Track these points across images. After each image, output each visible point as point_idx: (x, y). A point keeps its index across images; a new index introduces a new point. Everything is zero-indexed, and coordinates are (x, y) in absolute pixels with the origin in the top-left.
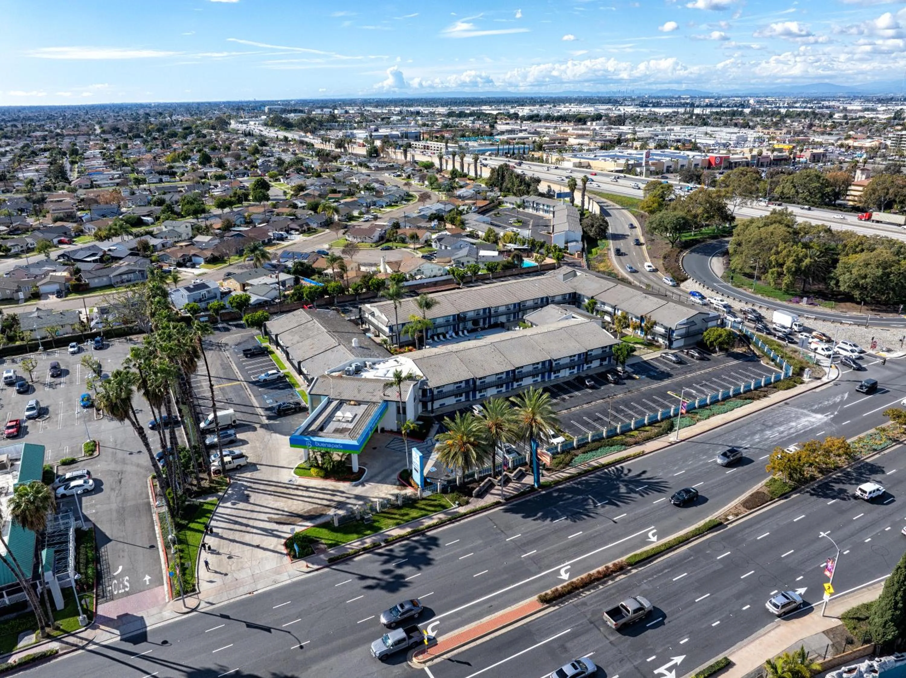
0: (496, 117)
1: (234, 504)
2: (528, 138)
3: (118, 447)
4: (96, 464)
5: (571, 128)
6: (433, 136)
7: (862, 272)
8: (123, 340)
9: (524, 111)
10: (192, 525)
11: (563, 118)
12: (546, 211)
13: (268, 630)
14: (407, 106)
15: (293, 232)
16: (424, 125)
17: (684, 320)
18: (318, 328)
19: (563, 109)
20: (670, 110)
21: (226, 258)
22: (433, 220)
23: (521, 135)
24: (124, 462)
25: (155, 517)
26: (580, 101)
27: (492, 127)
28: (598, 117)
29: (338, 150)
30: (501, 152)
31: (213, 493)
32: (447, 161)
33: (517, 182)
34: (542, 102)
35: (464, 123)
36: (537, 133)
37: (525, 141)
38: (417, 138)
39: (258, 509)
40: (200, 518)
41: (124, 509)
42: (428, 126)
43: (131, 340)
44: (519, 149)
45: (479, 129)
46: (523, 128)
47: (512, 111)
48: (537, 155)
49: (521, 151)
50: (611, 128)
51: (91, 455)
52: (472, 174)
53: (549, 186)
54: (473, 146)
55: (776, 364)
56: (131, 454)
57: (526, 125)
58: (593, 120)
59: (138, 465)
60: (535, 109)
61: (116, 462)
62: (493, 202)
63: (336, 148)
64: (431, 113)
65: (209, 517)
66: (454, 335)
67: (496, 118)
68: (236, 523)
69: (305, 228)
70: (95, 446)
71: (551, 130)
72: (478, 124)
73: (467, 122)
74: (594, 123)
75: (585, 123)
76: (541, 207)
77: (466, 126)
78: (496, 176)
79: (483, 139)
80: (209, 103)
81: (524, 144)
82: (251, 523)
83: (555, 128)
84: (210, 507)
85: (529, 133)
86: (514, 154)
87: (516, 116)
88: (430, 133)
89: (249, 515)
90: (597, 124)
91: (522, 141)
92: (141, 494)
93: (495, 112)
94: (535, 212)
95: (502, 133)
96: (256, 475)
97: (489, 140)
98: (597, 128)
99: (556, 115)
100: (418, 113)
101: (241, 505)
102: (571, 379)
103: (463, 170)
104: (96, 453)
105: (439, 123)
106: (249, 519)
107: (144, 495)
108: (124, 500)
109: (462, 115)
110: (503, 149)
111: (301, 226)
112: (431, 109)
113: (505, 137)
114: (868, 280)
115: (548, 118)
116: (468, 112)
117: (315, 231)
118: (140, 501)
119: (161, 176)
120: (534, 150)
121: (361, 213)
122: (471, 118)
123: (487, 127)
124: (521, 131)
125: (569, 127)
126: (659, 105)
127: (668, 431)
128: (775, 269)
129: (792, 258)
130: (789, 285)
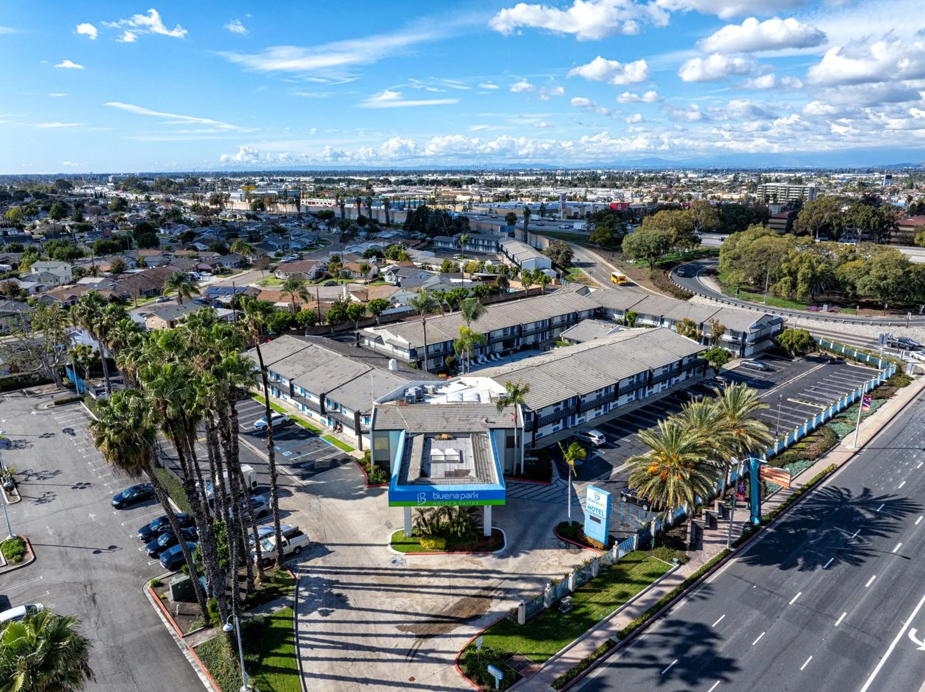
2: (415, 196)
3: (67, 542)
4: (33, 575)
5: (451, 190)
6: (314, 195)
7: (882, 273)
8: (17, 393)
10: (269, 661)
11: (437, 183)
14: (265, 176)
15: (204, 273)
17: (753, 323)
18: (326, 354)
19: (431, 177)
21: (129, 300)
22: (371, 256)
24: (86, 565)
25: (191, 657)
27: (370, 189)
28: (472, 182)
29: (214, 207)
31: (276, 598)
32: (349, 210)
33: (446, 221)
39: (369, 616)
40: (279, 647)
41: (120, 649)
43: (30, 393)
45: (357, 191)
46: (403, 189)
47: (381, 179)
50: (490, 189)
51: (20, 560)
52: (382, 220)
56: (97, 552)
57: (404, 187)
59: (117, 568)
60: (404, 178)
61: (73, 567)
62: (423, 241)
63: (211, 204)
64: (295, 180)
65: (293, 643)
66: (486, 359)
67: (369, 183)
68: (346, 646)
69: (218, 268)
70: (24, 544)
72: (354, 186)
74: (470, 186)
75: (460, 186)
76: (481, 243)
78: (414, 220)
80: (39, 175)
82: (373, 642)
84: (284, 624)
87: (387, 182)
89: (362, 629)
90: (472, 187)
92: (143, 617)
93: (365, 179)
95: (384, 193)
96: (331, 561)
98: (476, 189)
99: (427, 180)
100: (282, 181)
101: (338, 614)
102: (667, 394)
103: (371, 217)
104: (29, 557)
105: (311, 187)
106: (364, 635)
107: (150, 619)
108: (115, 632)
109: (331, 181)
111: (214, 266)
113: (391, 195)
114: (890, 281)
115: (422, 182)
117: (230, 273)
118: (147, 631)
119: (5, 229)
121: (278, 255)
122: (342, 184)
124: (402, 191)
125: (448, 188)
126: (519, 175)
127: (836, 440)
128: (788, 278)
129: (806, 265)
130: (805, 294)
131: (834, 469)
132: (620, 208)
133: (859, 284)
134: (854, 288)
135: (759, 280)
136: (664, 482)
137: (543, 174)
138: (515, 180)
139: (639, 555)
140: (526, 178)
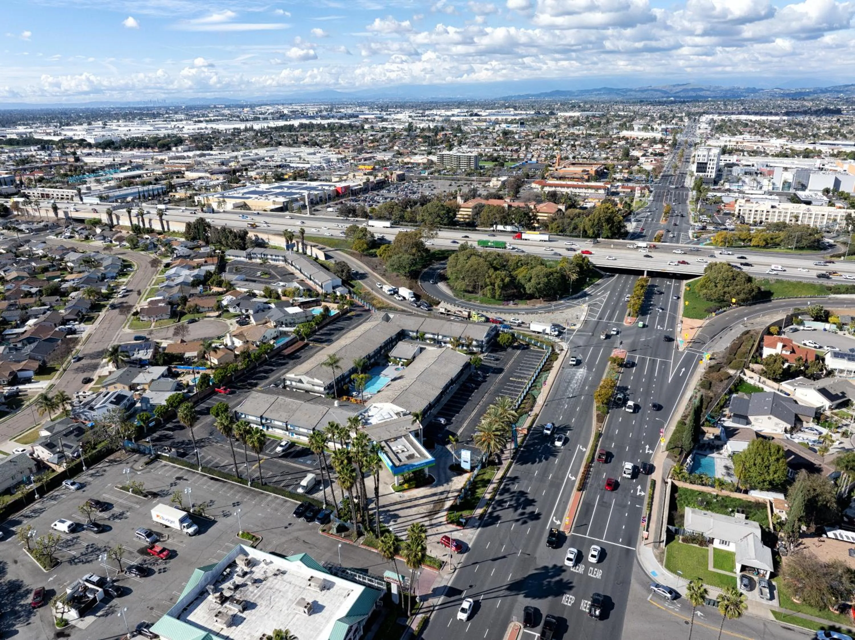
1: (395, 521)
3: (265, 528)
7: (537, 281)
11: (145, 145)
12: (276, 260)
13: (504, 557)
15: (72, 323)
24: (286, 533)
28: (179, 142)
32: (118, 217)
48: (178, 195)
51: (257, 539)
52: (158, 228)
53: (256, 236)
55: (539, 347)
56: (286, 528)
58: (174, 144)
59: (300, 530)
69: (81, 316)
74: (179, 148)
75: (169, 149)
76: (269, 257)
90: (184, 150)
92: (332, 542)
103: (144, 225)
104: (259, 537)
107: (335, 541)
111: (78, 315)
114: (542, 285)
117: (91, 317)
121: (110, 289)
127: (535, 399)
128: (490, 287)
129: (499, 279)
130: (500, 296)
131: (537, 415)
132: (343, 190)
133: (527, 287)
134: (524, 289)
135: (474, 287)
136: (489, 444)
138: (214, 131)
139: (483, 471)
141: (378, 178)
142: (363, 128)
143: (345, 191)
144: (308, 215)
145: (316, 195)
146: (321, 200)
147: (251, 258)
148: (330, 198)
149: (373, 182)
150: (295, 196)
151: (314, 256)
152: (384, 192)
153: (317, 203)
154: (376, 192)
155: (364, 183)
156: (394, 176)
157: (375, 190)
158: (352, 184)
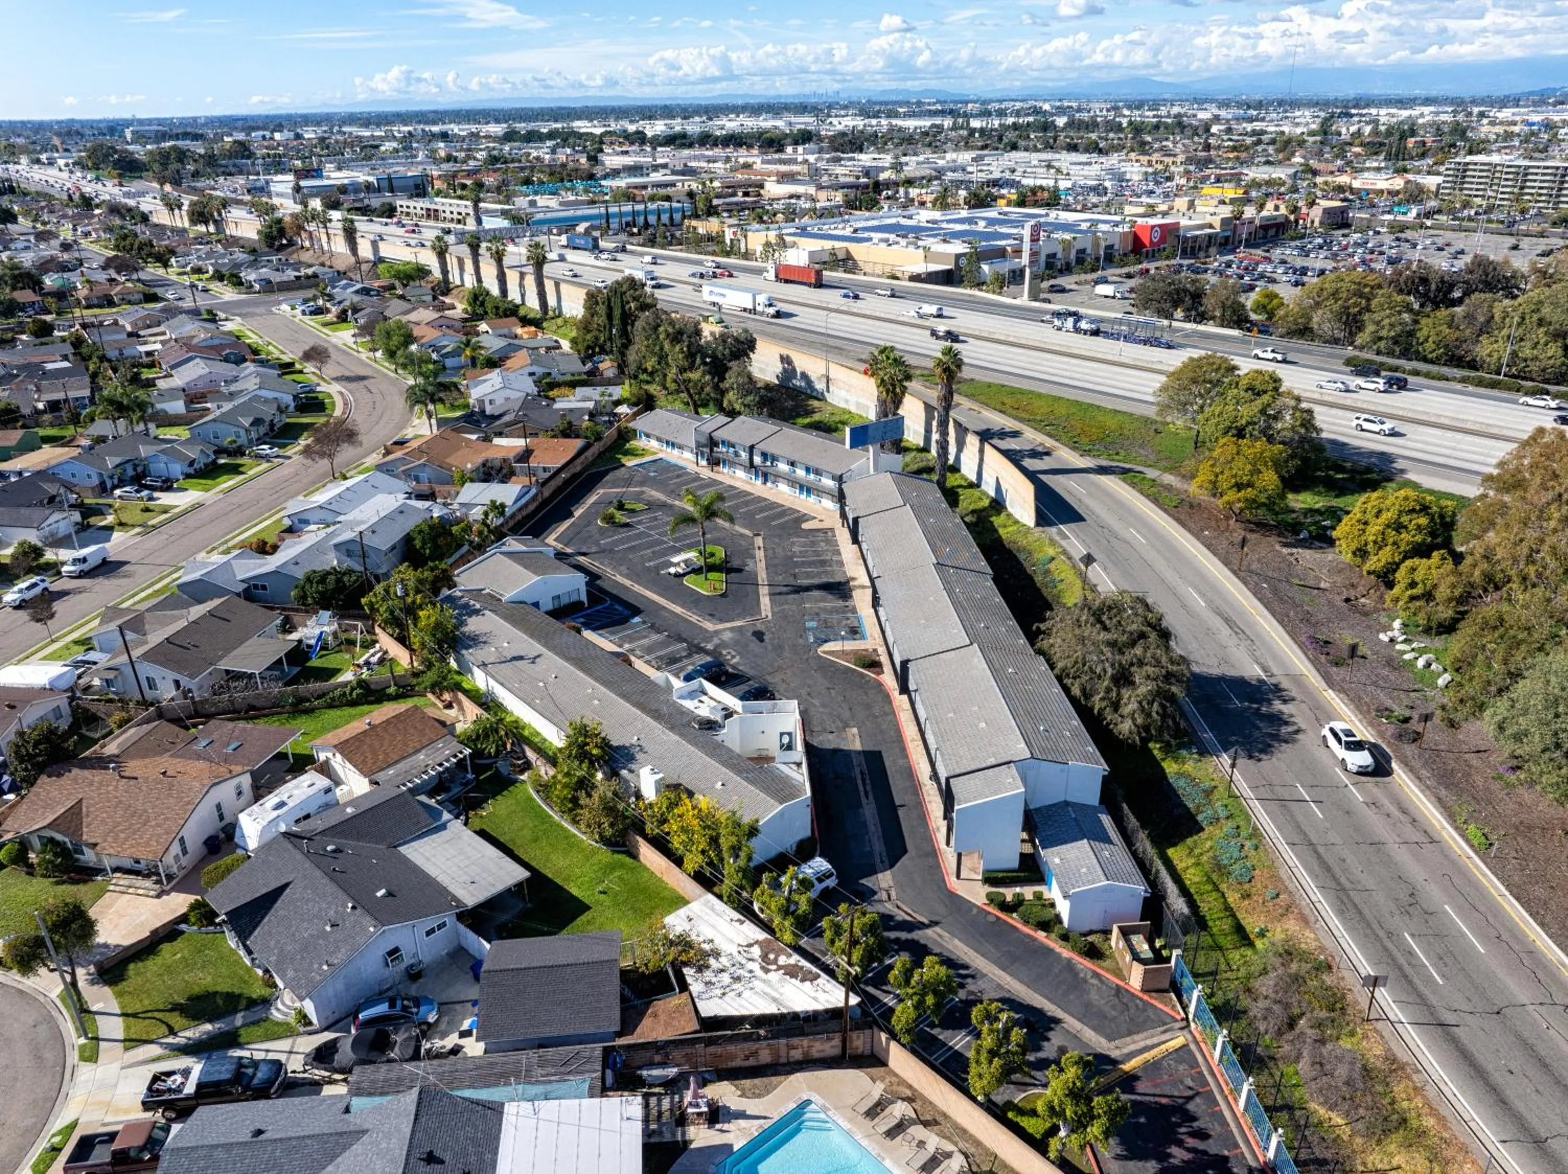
0: (600, 141)
2: (673, 185)
5: (758, 160)
6: (454, 186)
9: (656, 128)
11: (735, 140)
12: (806, 489)
14: (426, 123)
16: (449, 158)
19: (730, 124)
20: (926, 123)
23: (656, 177)
26: (756, 110)
27: (593, 159)
28: (805, 137)
30: (614, 224)
32: (461, 262)
33: (676, 354)
34: (687, 113)
35: (534, 154)
36: (688, 171)
37: (669, 191)
38: (419, 189)
42: (456, 161)
44: (659, 213)
45: (564, 166)
46: (660, 161)
47: (632, 128)
48: (704, 227)
49: (665, 218)
50: (840, 159)
52: (533, 303)
53: (785, 359)
54: (548, 209)
57: (664, 155)
58: (796, 143)
60: (678, 125)
62: (599, 438)
64: (472, 134)
67: (602, 142)
71: (719, 165)
72: (563, 155)
73: (542, 152)
74: (800, 149)
75: (781, 150)
76: (783, 467)
77: (538, 158)
78: (601, 320)
79: (572, 189)
81: (668, 198)
83: (728, 160)
85: (674, 173)
86: (647, 225)
87: (640, 138)
88: (450, 178)
90: (805, 152)
91: (663, 192)
93: (598, 131)
94: (757, 487)
95: (615, 173)
97: (586, 191)
98: (812, 158)
99: (718, 133)
100: (444, 136)
103: (504, 291)
105: (481, 155)
109: (532, 137)
110: (621, 215)
112: (473, 128)
113: (622, 183)
115: (706, 140)
116: (545, 131)
120: (696, 216)
122: (549, 143)
123: (583, 160)
124: (656, 168)
125: (754, 157)
126: (897, 115)
132: (1156, 237)
137: (942, 113)
138: (891, 129)
140: (911, 124)
141: (1264, 213)
142: (1207, 130)
143: (1163, 239)
144: (1023, 300)
145: (1067, 245)
146: (1080, 260)
147: (714, 462)
148: (1110, 258)
149: (1251, 222)
150: (1002, 243)
151: (989, 488)
152: (1287, 252)
153: (1067, 269)
154: (1259, 252)
155: (1225, 222)
156: (1316, 214)
157: (1256, 246)
158: (1184, 222)
